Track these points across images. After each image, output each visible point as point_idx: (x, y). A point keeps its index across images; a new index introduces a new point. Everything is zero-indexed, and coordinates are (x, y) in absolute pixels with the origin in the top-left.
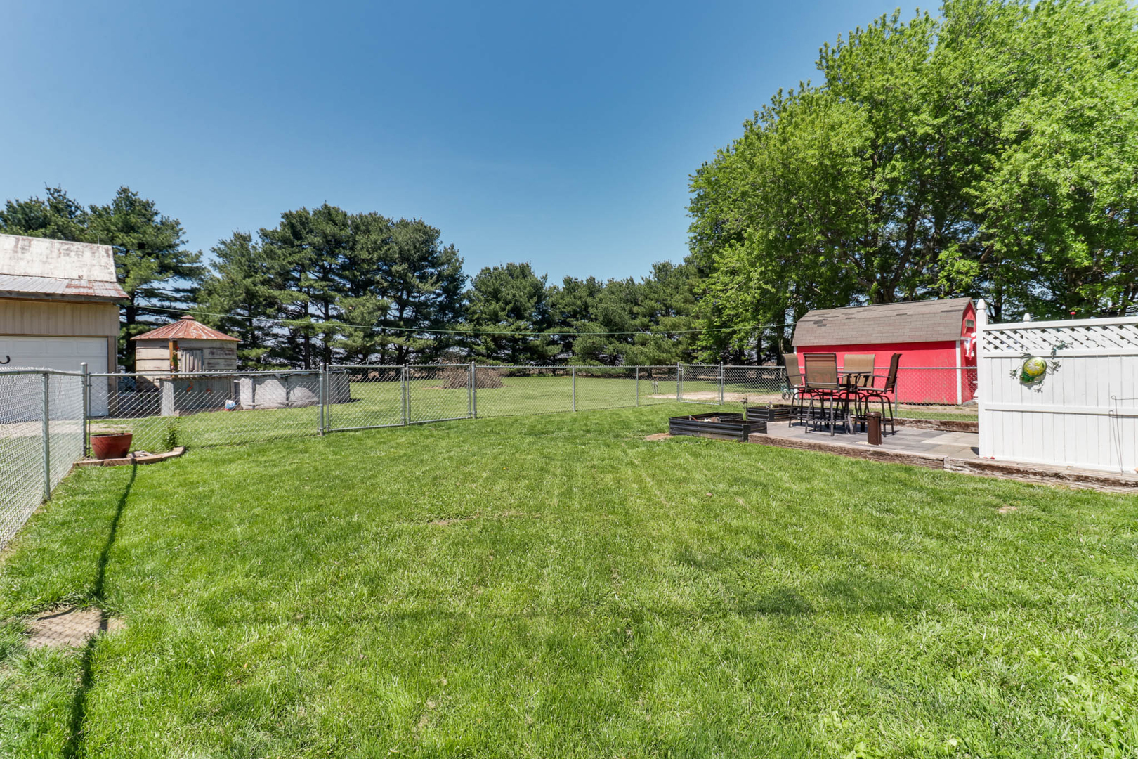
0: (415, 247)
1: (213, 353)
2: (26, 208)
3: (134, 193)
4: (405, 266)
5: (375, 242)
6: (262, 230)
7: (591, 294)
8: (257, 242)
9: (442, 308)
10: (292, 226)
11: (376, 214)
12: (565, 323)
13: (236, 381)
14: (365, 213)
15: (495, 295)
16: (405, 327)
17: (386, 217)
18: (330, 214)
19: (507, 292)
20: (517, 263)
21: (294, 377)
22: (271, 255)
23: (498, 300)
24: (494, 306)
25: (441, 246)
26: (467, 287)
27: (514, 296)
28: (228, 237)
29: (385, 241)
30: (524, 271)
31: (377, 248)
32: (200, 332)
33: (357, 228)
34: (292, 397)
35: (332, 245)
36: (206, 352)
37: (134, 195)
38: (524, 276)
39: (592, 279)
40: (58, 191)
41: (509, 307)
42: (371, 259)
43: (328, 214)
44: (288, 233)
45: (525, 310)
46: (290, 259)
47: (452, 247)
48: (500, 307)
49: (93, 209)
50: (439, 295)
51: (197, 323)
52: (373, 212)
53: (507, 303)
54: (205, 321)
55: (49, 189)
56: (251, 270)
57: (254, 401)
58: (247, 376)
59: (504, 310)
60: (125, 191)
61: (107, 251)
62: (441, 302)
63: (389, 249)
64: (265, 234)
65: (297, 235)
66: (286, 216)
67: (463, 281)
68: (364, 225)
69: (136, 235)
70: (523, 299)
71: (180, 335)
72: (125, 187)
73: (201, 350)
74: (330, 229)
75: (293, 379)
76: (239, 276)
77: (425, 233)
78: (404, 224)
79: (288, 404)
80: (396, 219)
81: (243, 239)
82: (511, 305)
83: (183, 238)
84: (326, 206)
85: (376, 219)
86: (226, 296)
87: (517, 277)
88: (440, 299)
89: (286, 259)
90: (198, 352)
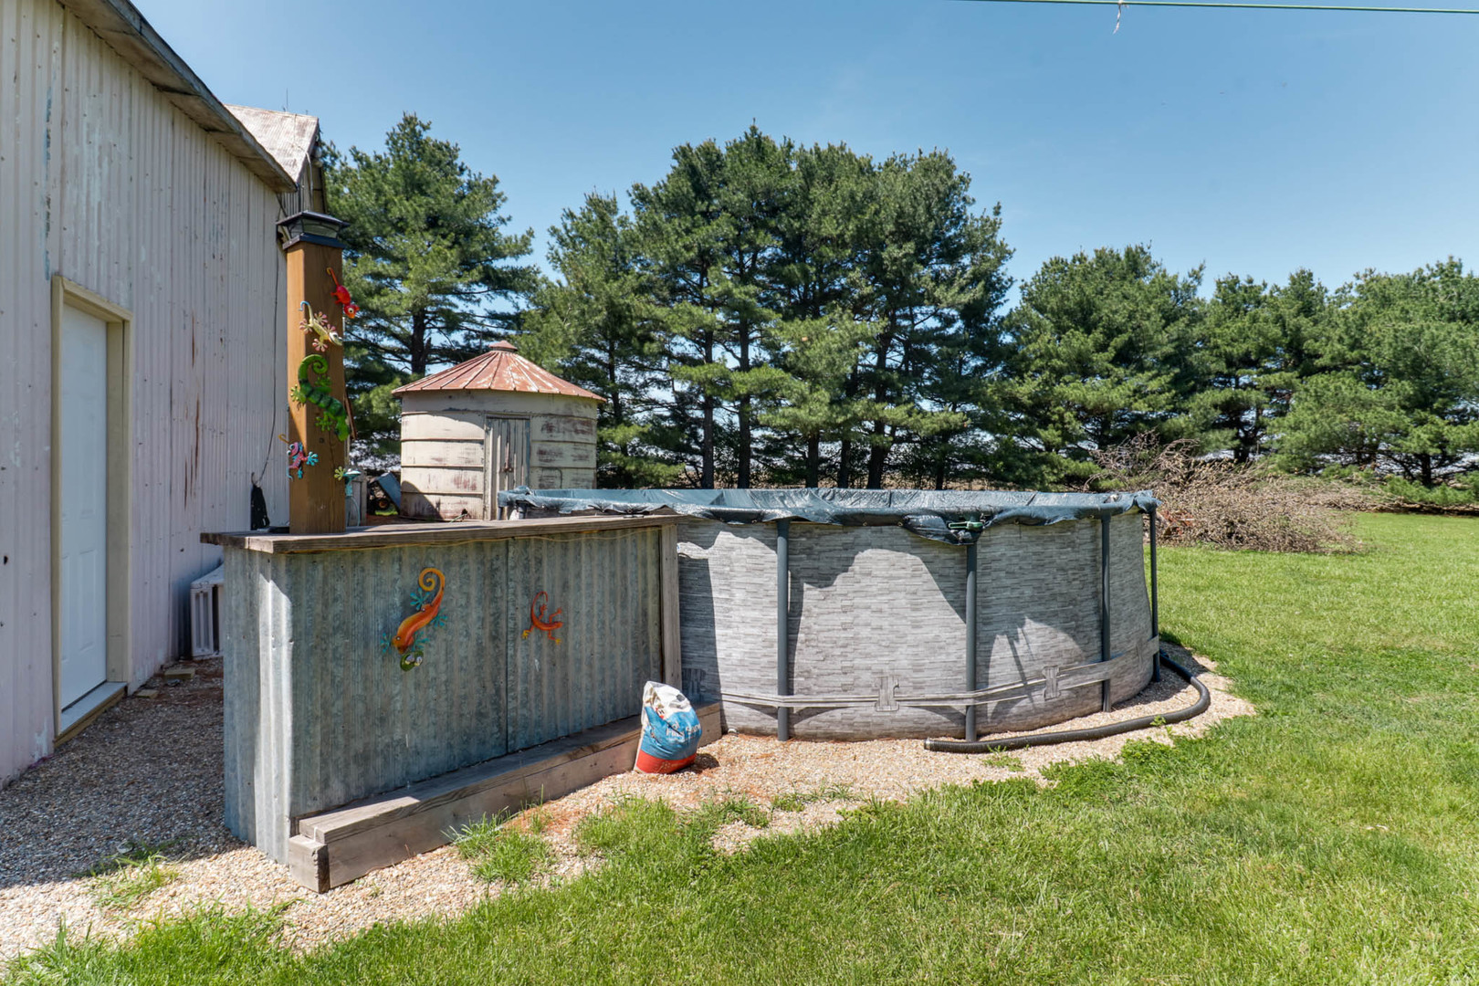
1: (549, 428)
3: (425, 124)
5: (852, 196)
6: (636, 187)
7: (1304, 310)
8: (627, 212)
10: (692, 172)
11: (842, 148)
13: (689, 550)
14: (824, 145)
15: (1084, 317)
18: (759, 143)
19: (1112, 309)
20: (1116, 249)
21: (1003, 534)
22: (653, 233)
23: (1090, 328)
24: (1079, 340)
26: (1012, 302)
27: (1130, 316)
28: (578, 206)
29: (871, 197)
31: (854, 208)
32: (525, 377)
33: (809, 175)
34: (1002, 670)
35: (767, 210)
36: (537, 423)
37: (425, 128)
38: (1139, 272)
41: (1117, 342)
42: (841, 236)
43: (758, 148)
44: (686, 186)
46: (688, 240)
47: (994, 213)
48: (1096, 342)
49: (360, 159)
51: (519, 358)
52: (836, 144)
53: (1111, 332)
54: (535, 357)
56: (618, 268)
57: (787, 687)
58: (746, 522)
59: (1102, 348)
60: (409, 121)
62: (956, 334)
63: (877, 213)
64: (642, 197)
65: (701, 192)
66: (683, 153)
67: (1002, 290)
68: (824, 166)
69: (424, 200)
70: (1151, 324)
71: (483, 383)
72: (410, 113)
73: (526, 418)
74: (761, 178)
75: (999, 548)
76: (596, 278)
79: (976, 712)
81: (601, 208)
82: (1123, 338)
83: (503, 211)
84: (755, 130)
85: (844, 156)
86: (571, 318)
87: (1124, 274)
88: (951, 330)
89: (682, 239)
90: (521, 424)
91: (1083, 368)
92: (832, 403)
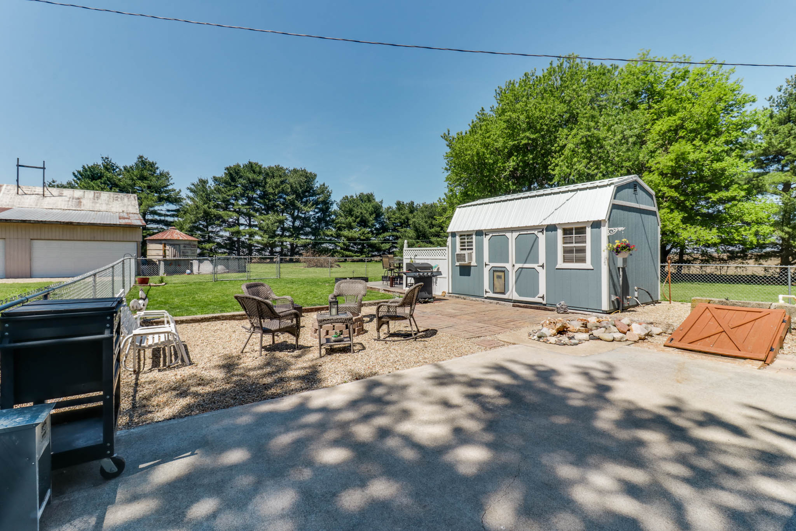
0: (300, 185)
1: (185, 247)
2: (92, 169)
4: (294, 196)
5: (277, 183)
6: (214, 177)
7: (411, 212)
8: (211, 184)
9: (319, 220)
10: (231, 174)
11: (279, 166)
12: (394, 230)
13: (191, 262)
14: (273, 165)
15: (350, 212)
16: (296, 232)
17: (285, 168)
18: (252, 166)
19: (357, 211)
20: (365, 193)
22: (219, 191)
23: (352, 216)
24: (350, 219)
25: (317, 185)
26: (334, 208)
27: (361, 213)
28: (196, 181)
29: (282, 182)
30: (369, 198)
31: (277, 186)
32: (179, 236)
33: (267, 175)
34: (216, 270)
35: (254, 184)
36: (182, 246)
37: (146, 159)
38: (369, 201)
39: (412, 203)
40: (107, 158)
41: (358, 220)
42: (275, 192)
43: (251, 167)
44: (228, 179)
45: (368, 222)
46: (229, 193)
47: (324, 185)
48: (353, 220)
49: (125, 168)
50: (317, 213)
51: (177, 231)
52: (277, 165)
53: (357, 217)
54: (181, 229)
55: (103, 158)
56: (207, 199)
57: (199, 271)
58: (196, 260)
59: (355, 221)
60: (141, 157)
61: (134, 198)
62: (318, 216)
63: (285, 187)
64: (215, 179)
65: (233, 179)
66: (227, 169)
67: (332, 204)
68: (271, 173)
69: (146, 182)
70: (367, 215)
71: (169, 238)
72: (141, 155)
73: (179, 245)
74: (251, 176)
76: (200, 203)
77: (306, 177)
78: (295, 171)
79: (214, 273)
80: (291, 168)
81: (203, 182)
83: (171, 182)
84: (249, 162)
85: (279, 169)
86: (193, 214)
87: (365, 202)
88: (318, 215)
89: (227, 193)
90: (178, 246)
91: (350, 227)
92: (269, 238)
